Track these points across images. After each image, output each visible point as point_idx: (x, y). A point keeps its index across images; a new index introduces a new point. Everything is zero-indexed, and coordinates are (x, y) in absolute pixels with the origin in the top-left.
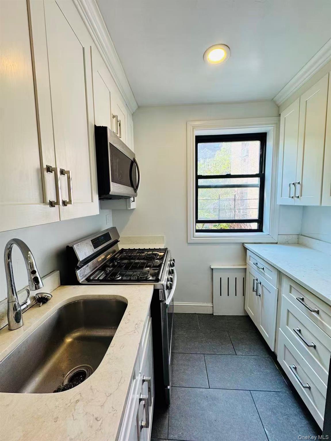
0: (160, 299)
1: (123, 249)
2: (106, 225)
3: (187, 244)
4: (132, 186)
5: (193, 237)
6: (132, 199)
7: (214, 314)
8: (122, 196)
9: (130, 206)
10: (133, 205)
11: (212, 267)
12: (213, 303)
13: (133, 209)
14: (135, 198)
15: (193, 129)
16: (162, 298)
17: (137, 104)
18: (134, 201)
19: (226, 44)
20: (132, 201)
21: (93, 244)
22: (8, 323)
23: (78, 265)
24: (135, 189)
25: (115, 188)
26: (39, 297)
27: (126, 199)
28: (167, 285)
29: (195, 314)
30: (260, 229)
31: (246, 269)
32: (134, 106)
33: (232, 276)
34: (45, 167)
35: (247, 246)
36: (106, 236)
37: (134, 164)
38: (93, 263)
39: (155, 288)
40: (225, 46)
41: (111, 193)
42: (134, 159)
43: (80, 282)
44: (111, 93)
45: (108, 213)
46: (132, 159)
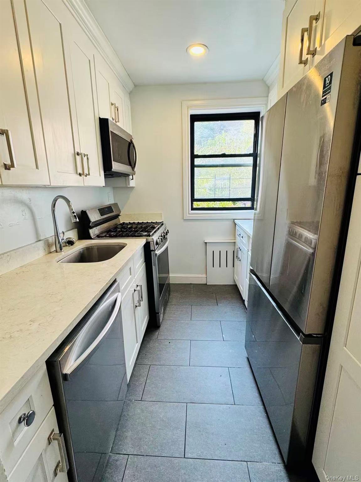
0: (151, 249)
1: (124, 223)
2: (108, 201)
3: (183, 220)
4: (130, 165)
5: (189, 214)
6: (131, 177)
7: (207, 284)
8: (122, 174)
9: (129, 184)
10: (132, 183)
11: (205, 241)
12: (206, 274)
13: (133, 188)
14: (134, 176)
15: (188, 108)
16: (152, 248)
17: (134, 83)
18: (133, 179)
19: (204, 44)
20: (131, 179)
21: (100, 212)
22: (55, 250)
23: (90, 225)
24: (133, 168)
25: (116, 167)
26: (68, 240)
27: (126, 177)
28: (157, 241)
29: (191, 284)
30: (252, 208)
31: (235, 242)
32: (131, 86)
33: (223, 250)
34: (76, 152)
35: (236, 221)
36: (109, 209)
37: (132, 145)
38: (100, 228)
39: (147, 241)
40: (204, 46)
41: (112, 170)
42: (131, 141)
43: (92, 237)
44: (109, 84)
45: (109, 190)
46: (129, 141)
